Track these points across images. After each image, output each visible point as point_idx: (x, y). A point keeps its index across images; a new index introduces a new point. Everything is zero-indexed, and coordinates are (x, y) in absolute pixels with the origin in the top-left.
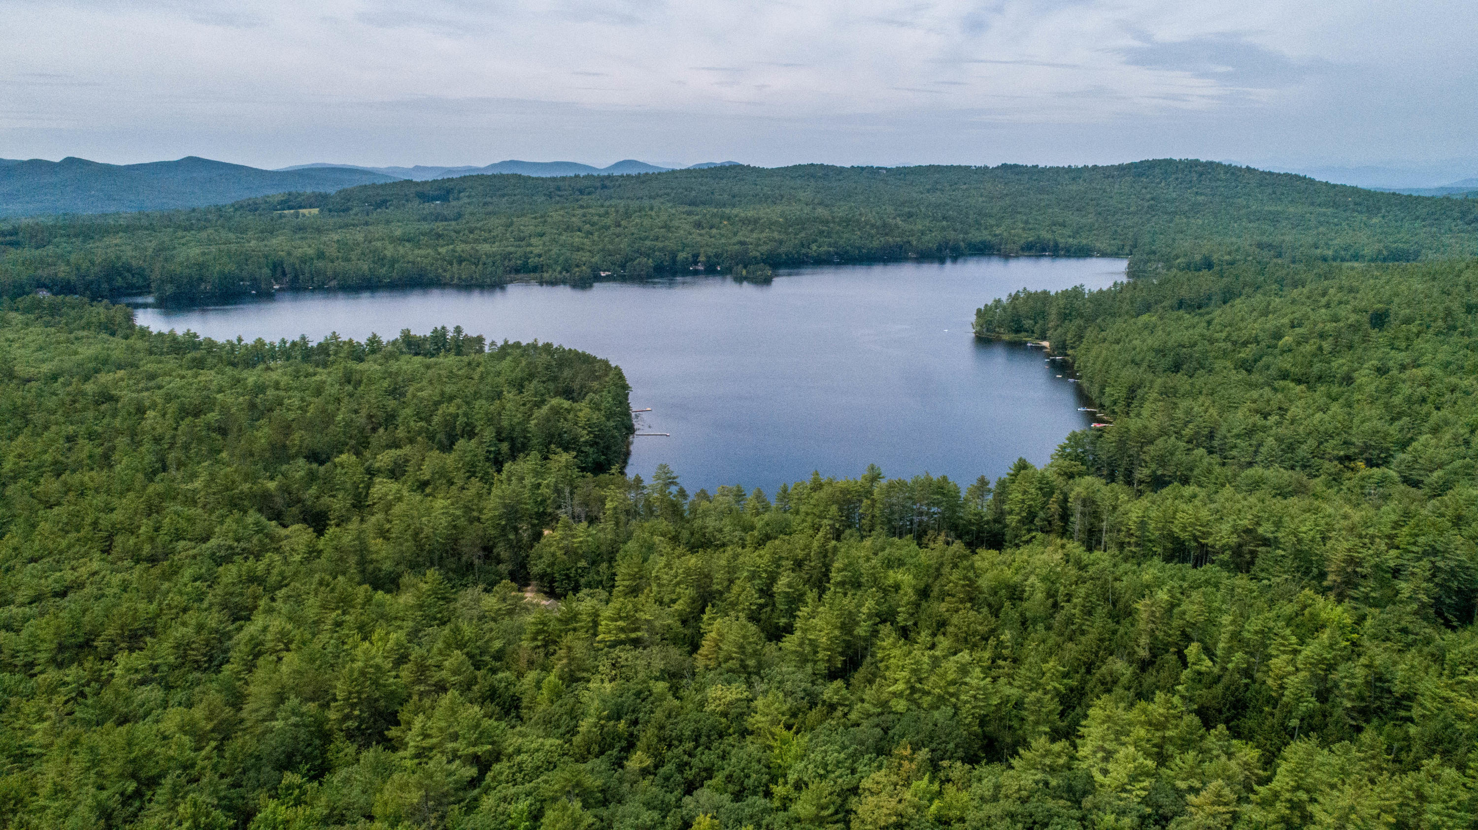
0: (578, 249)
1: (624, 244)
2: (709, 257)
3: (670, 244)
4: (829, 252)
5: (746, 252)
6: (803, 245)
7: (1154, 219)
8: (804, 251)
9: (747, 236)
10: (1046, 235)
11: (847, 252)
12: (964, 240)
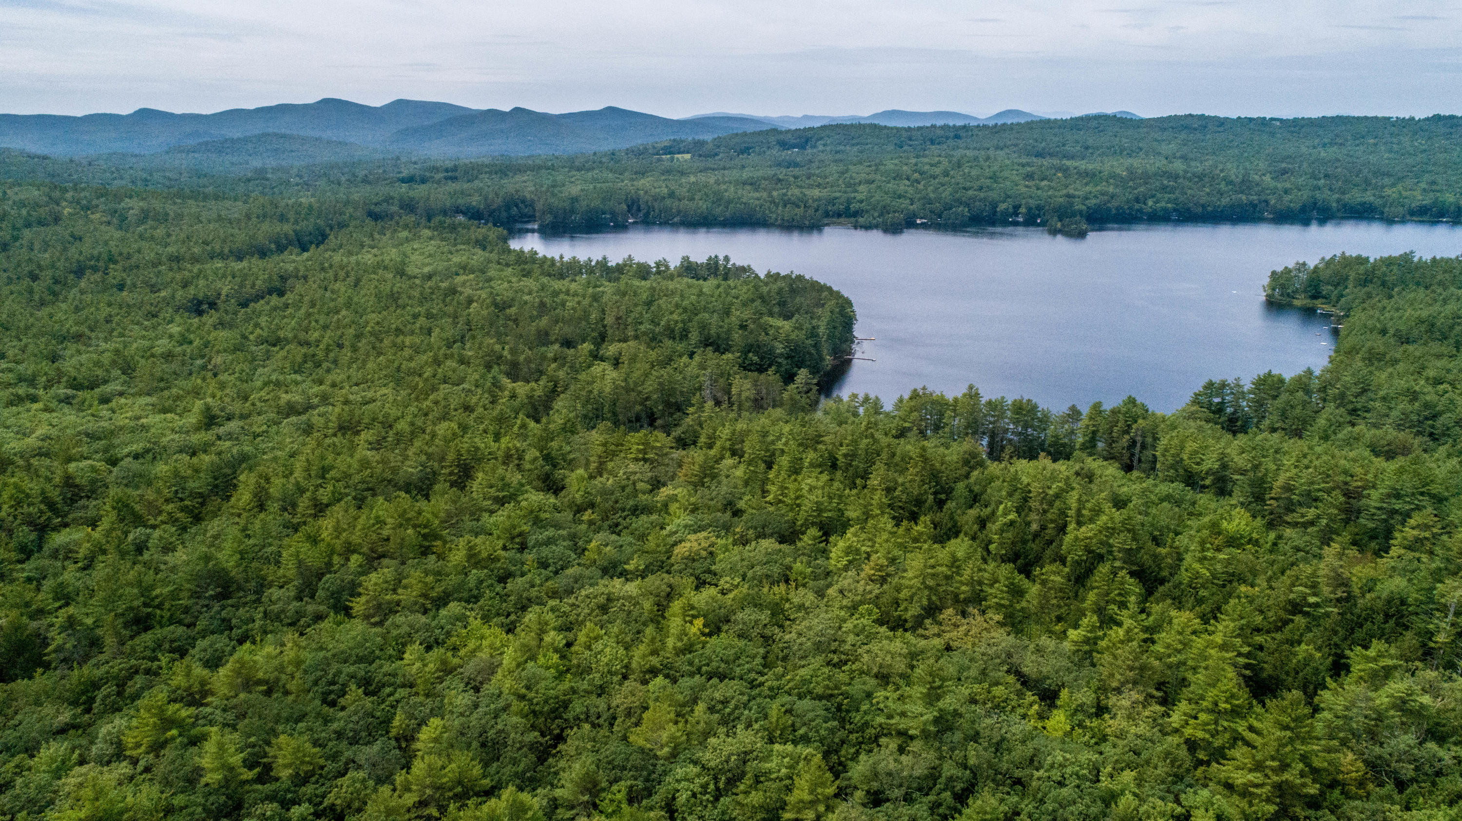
0: (900, 197)
1: (946, 194)
2: (1030, 209)
3: (994, 195)
5: (1071, 204)
6: (1137, 200)
8: (1137, 206)
9: (1079, 189)
10: (1448, 198)
11: (1188, 209)
12: (1338, 201)
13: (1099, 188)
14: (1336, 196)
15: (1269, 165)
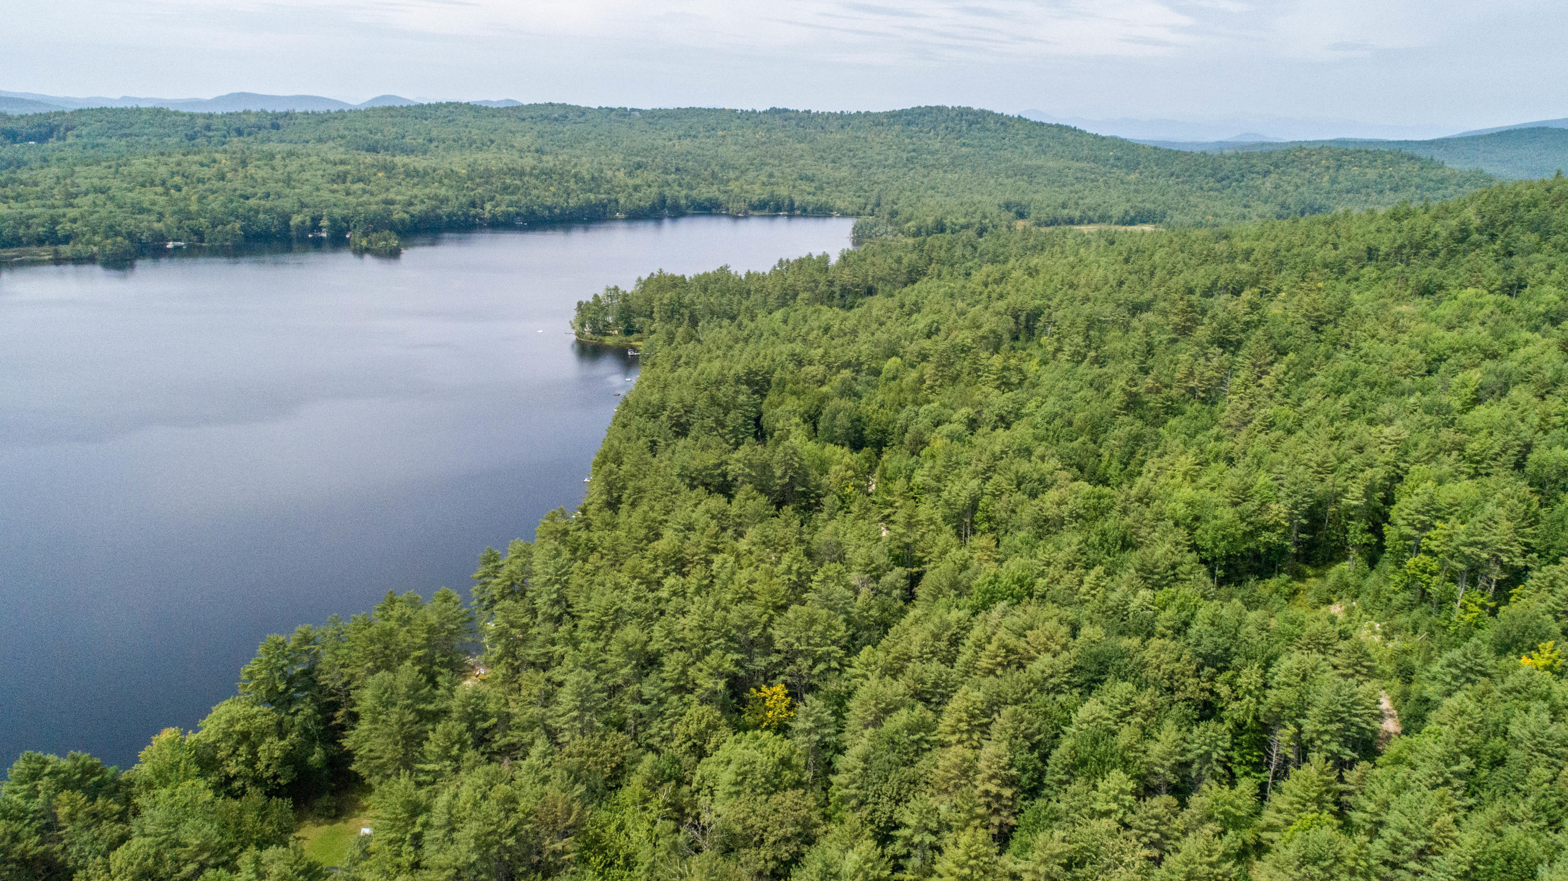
0: (141, 211)
1: (217, 204)
2: (333, 221)
3: (286, 204)
4: (508, 214)
5: (390, 213)
6: (473, 205)
7: (911, 174)
8: (473, 212)
9: (401, 193)
10: (783, 191)
11: (533, 212)
12: (687, 197)
13: (427, 191)
14: (684, 192)
15: (624, 159)
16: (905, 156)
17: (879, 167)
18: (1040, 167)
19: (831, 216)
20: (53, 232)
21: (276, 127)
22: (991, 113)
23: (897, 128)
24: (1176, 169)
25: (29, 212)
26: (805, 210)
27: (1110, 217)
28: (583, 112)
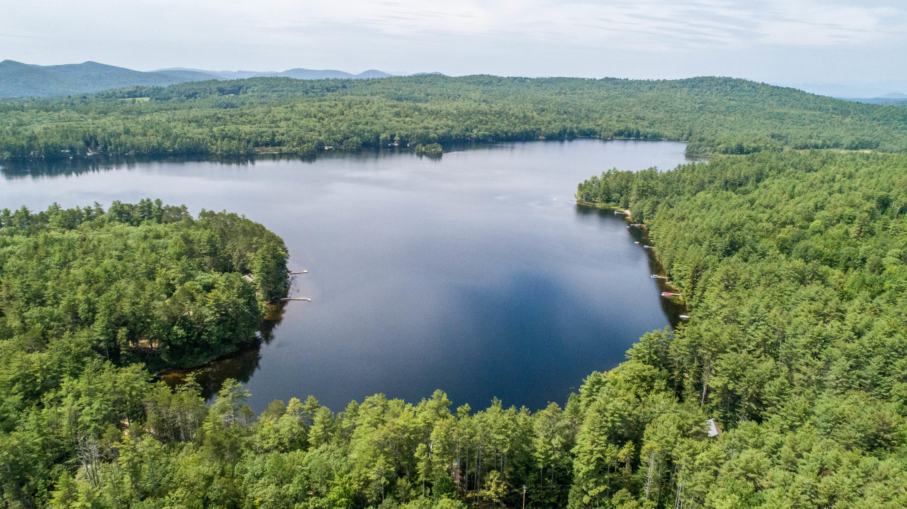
0: (311, 130)
1: (344, 127)
2: (401, 137)
3: (376, 128)
4: (485, 136)
5: (428, 134)
6: (467, 130)
7: (703, 116)
8: (468, 134)
9: (430, 123)
10: (632, 126)
11: (498, 135)
12: (577, 128)
13: (442, 122)
14: (575, 125)
15: (534, 106)
16: (697, 106)
17: (682, 112)
18: (785, 114)
19: (661, 140)
20: (273, 140)
21: (344, 87)
22: (744, 81)
23: (686, 89)
24: (878, 116)
25: (261, 130)
26: (646, 137)
27: (842, 145)
28: (500, 80)
